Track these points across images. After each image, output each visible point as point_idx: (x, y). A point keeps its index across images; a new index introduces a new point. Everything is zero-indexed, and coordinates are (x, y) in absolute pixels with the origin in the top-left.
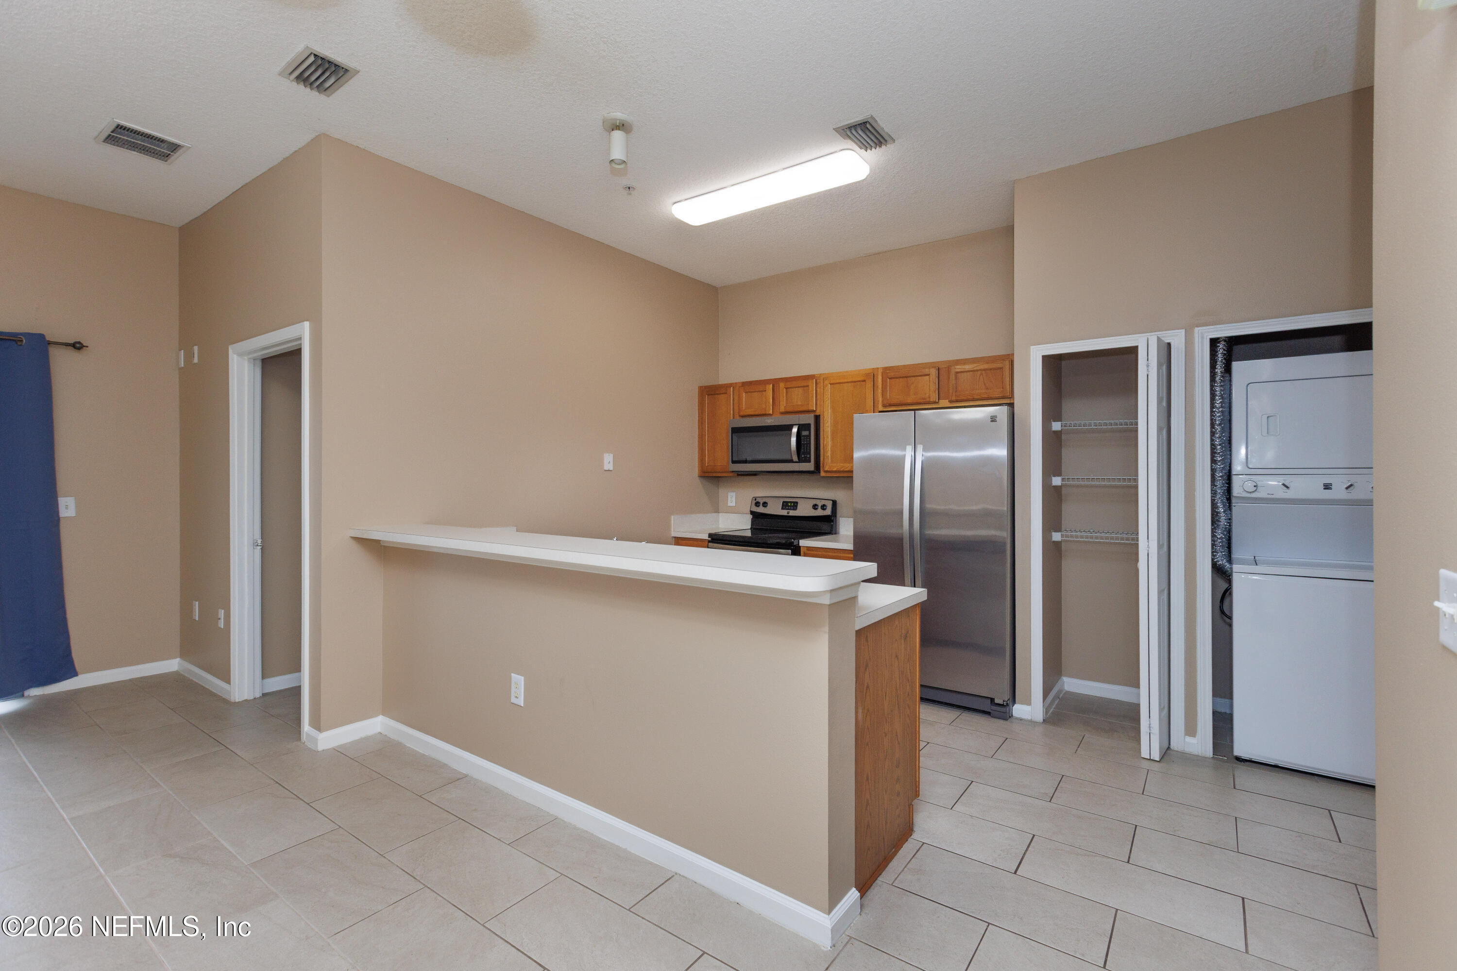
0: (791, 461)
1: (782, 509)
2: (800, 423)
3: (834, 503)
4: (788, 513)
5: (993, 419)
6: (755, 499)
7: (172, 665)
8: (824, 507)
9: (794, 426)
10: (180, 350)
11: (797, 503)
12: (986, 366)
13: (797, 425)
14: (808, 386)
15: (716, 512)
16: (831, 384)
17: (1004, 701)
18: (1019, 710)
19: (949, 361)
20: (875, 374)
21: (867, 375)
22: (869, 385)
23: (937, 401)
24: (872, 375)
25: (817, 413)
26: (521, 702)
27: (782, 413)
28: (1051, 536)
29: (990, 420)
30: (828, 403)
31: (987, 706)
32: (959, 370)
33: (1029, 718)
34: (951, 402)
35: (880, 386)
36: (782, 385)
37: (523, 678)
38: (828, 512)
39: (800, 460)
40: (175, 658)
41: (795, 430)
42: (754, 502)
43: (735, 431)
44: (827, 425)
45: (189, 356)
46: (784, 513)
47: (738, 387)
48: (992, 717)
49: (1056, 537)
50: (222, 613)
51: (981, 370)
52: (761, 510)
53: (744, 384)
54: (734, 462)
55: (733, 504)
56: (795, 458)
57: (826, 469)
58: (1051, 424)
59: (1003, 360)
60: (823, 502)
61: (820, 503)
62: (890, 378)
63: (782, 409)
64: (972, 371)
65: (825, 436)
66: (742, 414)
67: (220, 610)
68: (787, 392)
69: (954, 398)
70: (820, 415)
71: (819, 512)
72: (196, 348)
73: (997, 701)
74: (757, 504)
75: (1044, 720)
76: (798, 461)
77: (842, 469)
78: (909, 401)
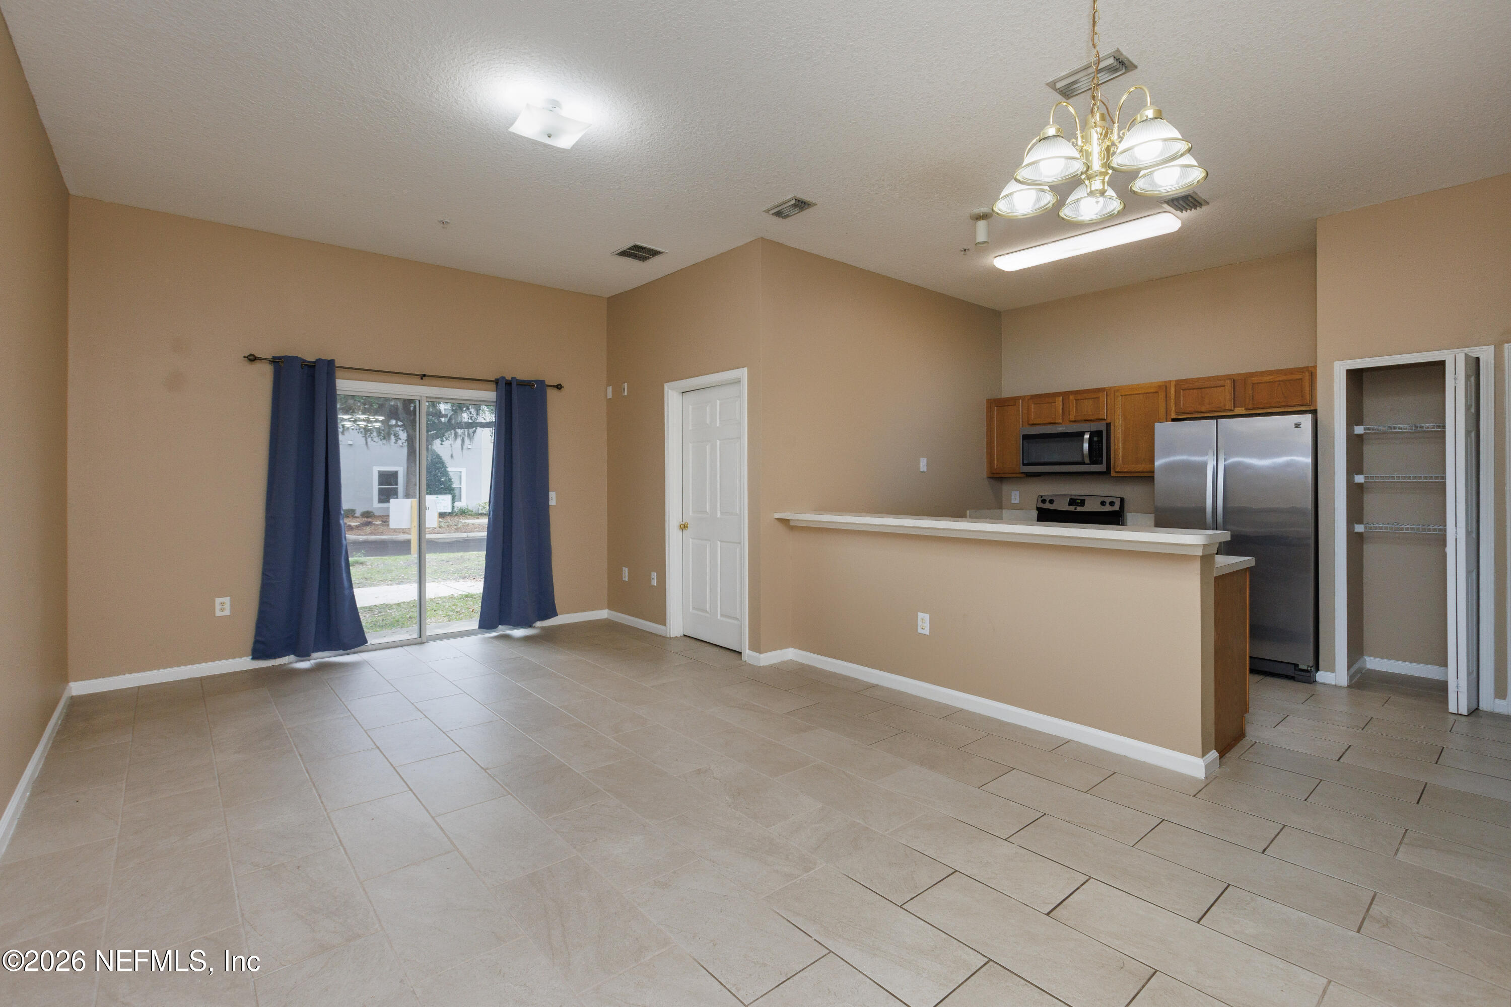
0: (1083, 463)
1: (1069, 505)
2: (1092, 430)
3: (1122, 500)
4: (1076, 509)
5: (1297, 426)
6: (1042, 497)
7: (603, 614)
8: (1112, 504)
9: (1086, 433)
10: (608, 385)
11: (1084, 500)
12: (1284, 378)
13: (1089, 431)
14: (1098, 398)
15: (999, 509)
16: (1122, 396)
17: (1308, 666)
18: (1322, 676)
19: (1247, 374)
20: (1168, 386)
21: (1160, 387)
22: (1162, 395)
23: (1233, 409)
24: (1164, 387)
25: (1108, 421)
26: (927, 631)
27: (1071, 422)
28: (1354, 527)
29: (1294, 426)
30: (1119, 412)
31: (1291, 671)
32: (1256, 382)
33: (1334, 683)
34: (1246, 409)
35: (1173, 396)
36: (1072, 397)
37: (928, 615)
38: (1116, 507)
39: (1093, 462)
40: (606, 609)
41: (1087, 436)
42: (1041, 499)
43: (1026, 437)
44: (1118, 431)
45: (617, 391)
46: (1072, 509)
47: (1027, 400)
48: (1295, 681)
49: (1359, 528)
50: (654, 575)
51: (1279, 381)
52: (1047, 506)
53: (1033, 397)
54: (1024, 465)
55: (1017, 502)
56: (1087, 460)
57: (1117, 470)
58: (1354, 428)
59: (1303, 372)
60: (1111, 499)
61: (1108, 501)
62: (1183, 390)
63: (1072, 418)
64: (1269, 382)
65: (1116, 441)
66: (1031, 422)
67: (652, 573)
68: (1076, 404)
69: (1250, 406)
70: (1110, 423)
71: (1108, 508)
72: (626, 385)
73: (1301, 667)
74: (1044, 501)
75: (1348, 686)
76: (1089, 462)
77: (1134, 470)
78: (1203, 409)
